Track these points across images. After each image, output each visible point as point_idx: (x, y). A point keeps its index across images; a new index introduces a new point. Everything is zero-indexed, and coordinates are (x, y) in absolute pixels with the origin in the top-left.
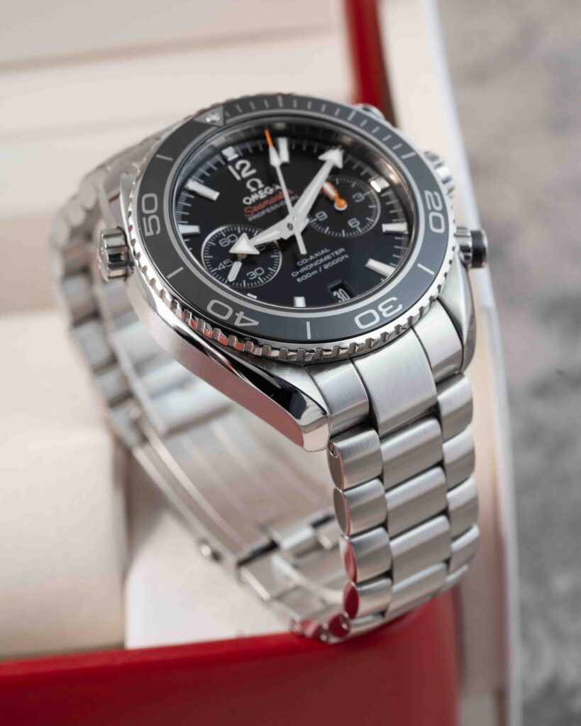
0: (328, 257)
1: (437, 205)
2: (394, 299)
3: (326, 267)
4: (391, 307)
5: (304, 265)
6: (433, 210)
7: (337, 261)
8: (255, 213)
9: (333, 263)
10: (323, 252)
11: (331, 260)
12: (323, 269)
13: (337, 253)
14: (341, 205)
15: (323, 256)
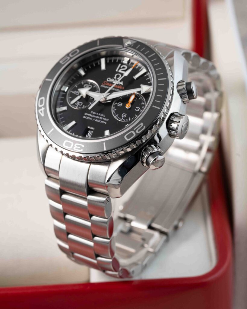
0: (101, 118)
1: (139, 131)
2: (83, 146)
3: (96, 120)
4: (79, 148)
5: (92, 114)
6: (135, 131)
7: (102, 122)
8: (106, 85)
9: (99, 121)
10: (103, 115)
11: (100, 120)
12: (95, 120)
13: (105, 119)
14: (128, 106)
15: (100, 116)
